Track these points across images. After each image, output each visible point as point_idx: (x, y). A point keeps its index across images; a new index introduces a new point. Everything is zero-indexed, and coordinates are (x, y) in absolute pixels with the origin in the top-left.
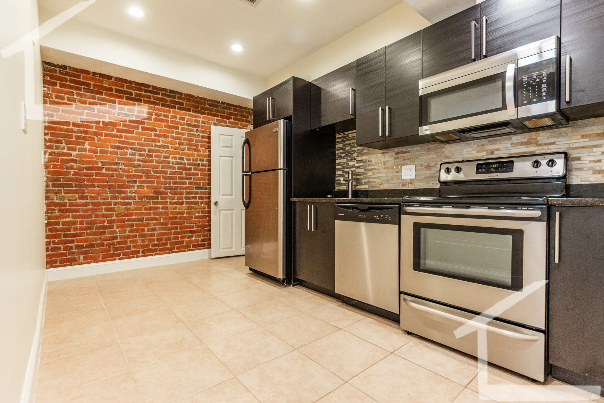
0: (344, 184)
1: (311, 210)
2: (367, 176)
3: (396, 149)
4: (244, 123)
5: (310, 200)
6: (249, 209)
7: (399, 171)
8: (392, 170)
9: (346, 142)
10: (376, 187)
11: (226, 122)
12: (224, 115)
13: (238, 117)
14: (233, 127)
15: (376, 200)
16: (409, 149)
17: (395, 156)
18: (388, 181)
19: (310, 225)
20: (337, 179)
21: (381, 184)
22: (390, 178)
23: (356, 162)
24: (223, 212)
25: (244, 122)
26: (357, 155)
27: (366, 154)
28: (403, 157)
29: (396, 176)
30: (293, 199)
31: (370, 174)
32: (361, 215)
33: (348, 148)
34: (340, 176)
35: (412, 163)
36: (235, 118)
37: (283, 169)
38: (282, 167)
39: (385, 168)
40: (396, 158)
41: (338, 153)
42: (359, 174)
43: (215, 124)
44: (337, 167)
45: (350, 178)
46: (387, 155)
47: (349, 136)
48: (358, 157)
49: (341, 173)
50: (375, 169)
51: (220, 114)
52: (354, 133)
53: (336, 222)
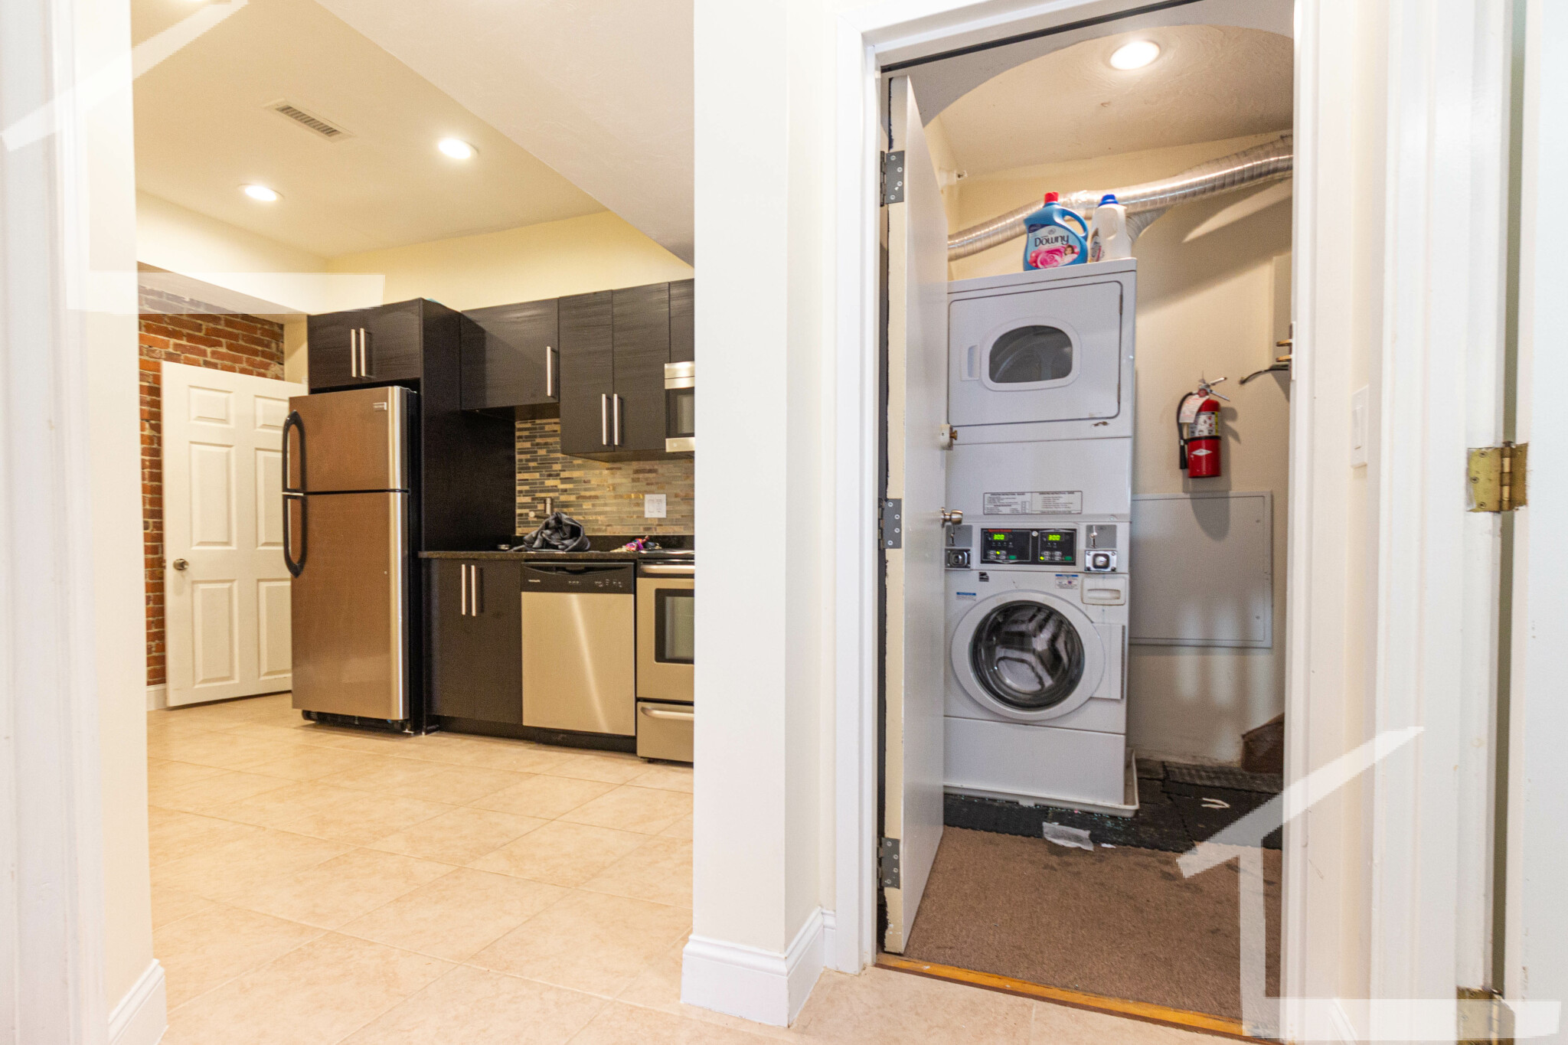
0: (534, 522)
1: (468, 577)
2: (584, 509)
3: (635, 465)
4: (259, 359)
5: (467, 556)
6: (304, 575)
7: (641, 504)
8: (627, 501)
9: (538, 440)
10: (599, 530)
11: (204, 353)
12: (197, 333)
13: (241, 342)
14: (225, 368)
15: (597, 554)
16: (656, 467)
17: (632, 476)
18: (621, 521)
19: (468, 603)
20: (518, 511)
21: (608, 526)
22: (625, 516)
23: (559, 481)
24: (202, 586)
25: (257, 356)
26: (563, 467)
27: (579, 467)
28: (647, 479)
29: (634, 512)
30: (424, 554)
31: (587, 505)
32: (572, 581)
33: (542, 452)
34: (523, 506)
35: (662, 491)
36: (231, 344)
37: (401, 491)
38: (398, 486)
39: (616, 497)
40: (634, 480)
41: (521, 460)
42: (565, 505)
43: (171, 358)
44: (518, 488)
45: (548, 512)
46: (618, 472)
47: (543, 428)
48: (564, 471)
49: (528, 499)
50: (596, 497)
51: (185, 331)
52: (555, 423)
53: (524, 595)
